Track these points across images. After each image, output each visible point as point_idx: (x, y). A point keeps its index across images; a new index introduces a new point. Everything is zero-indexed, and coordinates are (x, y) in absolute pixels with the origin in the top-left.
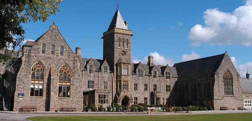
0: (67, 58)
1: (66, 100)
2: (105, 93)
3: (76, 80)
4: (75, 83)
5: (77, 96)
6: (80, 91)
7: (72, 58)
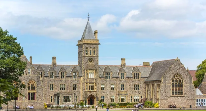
0: (33, 75)
1: (33, 102)
2: (68, 95)
3: (39, 89)
4: (39, 91)
5: (41, 99)
6: (42, 96)
7: (36, 75)
